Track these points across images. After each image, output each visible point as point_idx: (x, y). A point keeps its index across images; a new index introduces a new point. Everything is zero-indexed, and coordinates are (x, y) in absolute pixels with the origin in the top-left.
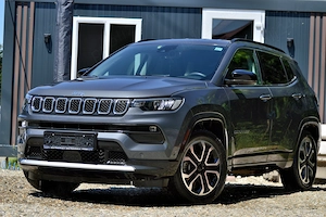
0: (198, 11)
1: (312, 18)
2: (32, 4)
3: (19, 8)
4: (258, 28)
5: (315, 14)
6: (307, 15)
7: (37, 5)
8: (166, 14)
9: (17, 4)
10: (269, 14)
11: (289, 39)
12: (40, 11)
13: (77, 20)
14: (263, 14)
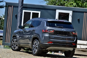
0: (55, 10)
1: (85, 13)
2: (12, 6)
3: (9, 7)
4: (70, 15)
5: (85, 12)
6: (83, 12)
7: (14, 7)
9: (9, 6)
10: (73, 12)
11: (78, 18)
12: (14, 8)
13: (24, 11)
14: (72, 12)
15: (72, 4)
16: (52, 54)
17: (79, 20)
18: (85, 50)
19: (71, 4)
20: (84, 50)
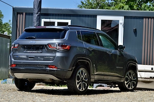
0: (95, 16)
1: (144, 19)
2: (24, 14)
3: (19, 15)
4: (121, 24)
6: (142, 18)
7: (26, 14)
8: (84, 18)
9: (18, 13)
11: (134, 28)
12: (27, 16)
13: (43, 20)
14: (123, 18)
15: (123, 7)
16: (93, 89)
17: (135, 31)
18: (148, 80)
19: (120, 8)
20: (146, 80)
